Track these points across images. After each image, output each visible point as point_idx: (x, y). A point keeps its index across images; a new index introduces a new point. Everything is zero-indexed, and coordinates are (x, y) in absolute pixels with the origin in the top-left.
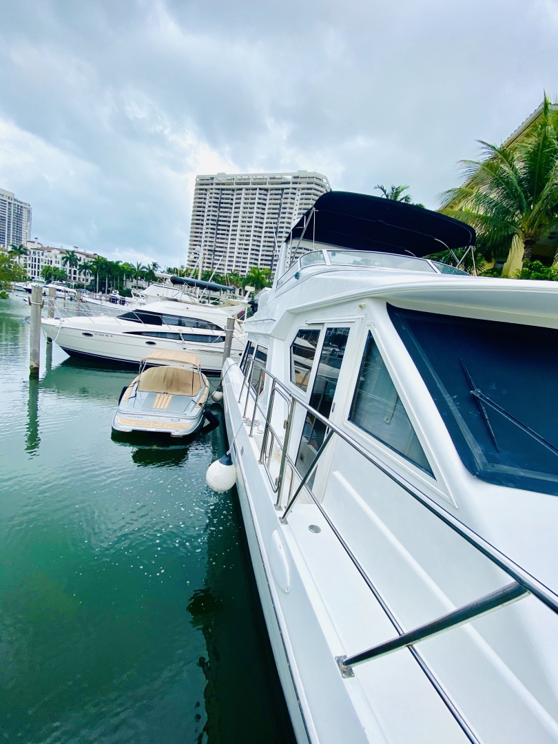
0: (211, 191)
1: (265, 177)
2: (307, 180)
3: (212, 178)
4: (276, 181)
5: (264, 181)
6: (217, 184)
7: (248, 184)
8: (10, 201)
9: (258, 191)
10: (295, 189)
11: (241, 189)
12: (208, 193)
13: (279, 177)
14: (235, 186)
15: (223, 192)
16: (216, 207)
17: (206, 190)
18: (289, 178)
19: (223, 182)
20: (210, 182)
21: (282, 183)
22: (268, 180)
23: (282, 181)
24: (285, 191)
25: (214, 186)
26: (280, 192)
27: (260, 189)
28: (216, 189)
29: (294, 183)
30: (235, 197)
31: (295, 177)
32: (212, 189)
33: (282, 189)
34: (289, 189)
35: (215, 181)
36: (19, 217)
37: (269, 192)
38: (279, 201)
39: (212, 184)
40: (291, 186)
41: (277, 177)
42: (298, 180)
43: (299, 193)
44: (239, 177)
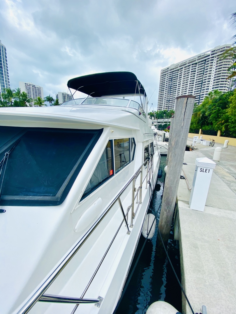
0: (167, 74)
1: (195, 57)
2: (221, 50)
3: (168, 68)
4: (201, 57)
5: (195, 59)
6: (170, 70)
7: (186, 64)
9: (191, 66)
10: (213, 57)
11: (182, 68)
12: (166, 76)
13: (204, 54)
14: (179, 68)
15: (173, 73)
16: (170, 81)
17: (165, 75)
18: (209, 53)
19: (173, 68)
20: (167, 70)
21: (205, 57)
22: (197, 58)
23: (205, 56)
24: (207, 61)
25: (169, 72)
26: (204, 62)
27: (192, 64)
28: (170, 73)
29: (212, 55)
30: (179, 73)
31: (212, 52)
32: (168, 73)
33: (205, 60)
34: (209, 58)
35: (169, 69)
37: (198, 64)
38: (203, 67)
39: (168, 71)
40: (211, 56)
41: (202, 55)
42: (215, 52)
43: (216, 59)
44: (181, 63)
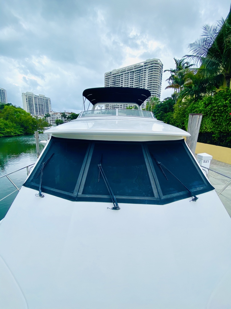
0: (111, 78)
1: (132, 66)
2: (151, 63)
3: (111, 73)
4: (137, 67)
5: (132, 68)
6: (113, 75)
7: (125, 71)
8: (44, 98)
10: (146, 68)
11: (123, 74)
13: (138, 65)
14: (120, 74)
15: (116, 77)
16: (113, 84)
17: (109, 78)
18: (143, 64)
19: (115, 73)
20: (110, 74)
22: (134, 67)
23: (140, 66)
24: (141, 70)
25: (112, 76)
26: (139, 71)
27: (131, 72)
28: (113, 77)
29: (145, 66)
30: (121, 78)
31: (145, 63)
32: (111, 77)
33: (140, 70)
34: (143, 69)
35: (112, 73)
36: (47, 103)
37: (135, 73)
38: (139, 76)
39: (111, 75)
40: (144, 67)
41: (137, 65)
42: (147, 64)
43: (148, 70)
44: (121, 70)
